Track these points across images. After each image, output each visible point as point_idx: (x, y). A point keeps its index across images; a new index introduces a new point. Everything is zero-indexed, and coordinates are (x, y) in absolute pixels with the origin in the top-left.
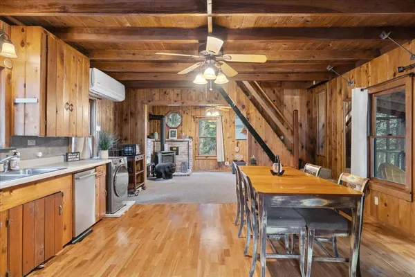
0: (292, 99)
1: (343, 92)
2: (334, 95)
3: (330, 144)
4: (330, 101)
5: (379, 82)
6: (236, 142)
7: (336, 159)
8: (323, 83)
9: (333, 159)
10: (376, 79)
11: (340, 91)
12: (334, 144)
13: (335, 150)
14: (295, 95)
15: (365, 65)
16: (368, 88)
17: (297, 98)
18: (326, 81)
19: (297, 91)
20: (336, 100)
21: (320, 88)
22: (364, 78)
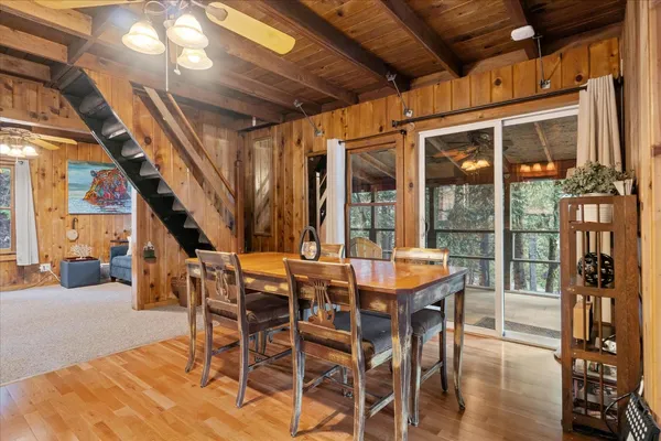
0: (216, 144)
1: (303, 143)
2: (287, 145)
3: (280, 216)
4: (281, 155)
5: (361, 135)
6: (70, 219)
7: (292, 239)
8: (269, 125)
9: (286, 238)
10: (357, 130)
11: (299, 142)
12: (286, 216)
13: (291, 226)
14: (220, 137)
15: (339, 112)
16: (345, 141)
17: (223, 142)
18: (275, 124)
19: (224, 133)
20: (291, 154)
21: (261, 133)
22: (338, 128)
